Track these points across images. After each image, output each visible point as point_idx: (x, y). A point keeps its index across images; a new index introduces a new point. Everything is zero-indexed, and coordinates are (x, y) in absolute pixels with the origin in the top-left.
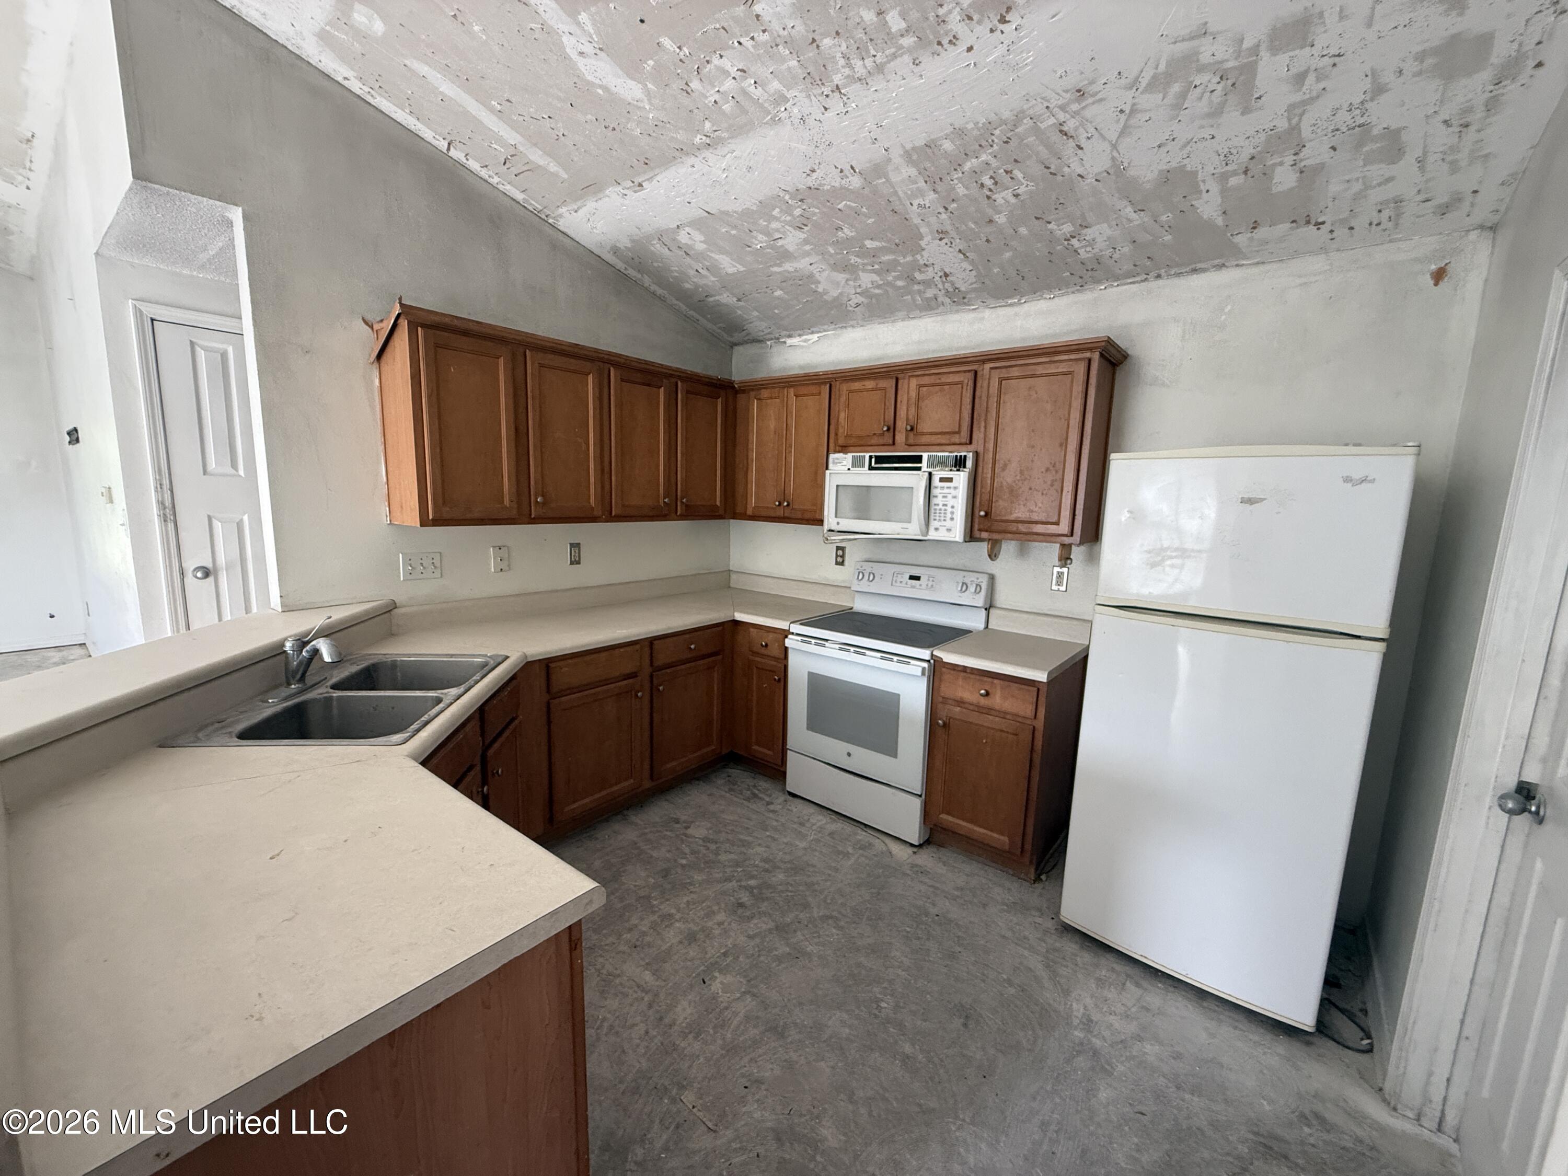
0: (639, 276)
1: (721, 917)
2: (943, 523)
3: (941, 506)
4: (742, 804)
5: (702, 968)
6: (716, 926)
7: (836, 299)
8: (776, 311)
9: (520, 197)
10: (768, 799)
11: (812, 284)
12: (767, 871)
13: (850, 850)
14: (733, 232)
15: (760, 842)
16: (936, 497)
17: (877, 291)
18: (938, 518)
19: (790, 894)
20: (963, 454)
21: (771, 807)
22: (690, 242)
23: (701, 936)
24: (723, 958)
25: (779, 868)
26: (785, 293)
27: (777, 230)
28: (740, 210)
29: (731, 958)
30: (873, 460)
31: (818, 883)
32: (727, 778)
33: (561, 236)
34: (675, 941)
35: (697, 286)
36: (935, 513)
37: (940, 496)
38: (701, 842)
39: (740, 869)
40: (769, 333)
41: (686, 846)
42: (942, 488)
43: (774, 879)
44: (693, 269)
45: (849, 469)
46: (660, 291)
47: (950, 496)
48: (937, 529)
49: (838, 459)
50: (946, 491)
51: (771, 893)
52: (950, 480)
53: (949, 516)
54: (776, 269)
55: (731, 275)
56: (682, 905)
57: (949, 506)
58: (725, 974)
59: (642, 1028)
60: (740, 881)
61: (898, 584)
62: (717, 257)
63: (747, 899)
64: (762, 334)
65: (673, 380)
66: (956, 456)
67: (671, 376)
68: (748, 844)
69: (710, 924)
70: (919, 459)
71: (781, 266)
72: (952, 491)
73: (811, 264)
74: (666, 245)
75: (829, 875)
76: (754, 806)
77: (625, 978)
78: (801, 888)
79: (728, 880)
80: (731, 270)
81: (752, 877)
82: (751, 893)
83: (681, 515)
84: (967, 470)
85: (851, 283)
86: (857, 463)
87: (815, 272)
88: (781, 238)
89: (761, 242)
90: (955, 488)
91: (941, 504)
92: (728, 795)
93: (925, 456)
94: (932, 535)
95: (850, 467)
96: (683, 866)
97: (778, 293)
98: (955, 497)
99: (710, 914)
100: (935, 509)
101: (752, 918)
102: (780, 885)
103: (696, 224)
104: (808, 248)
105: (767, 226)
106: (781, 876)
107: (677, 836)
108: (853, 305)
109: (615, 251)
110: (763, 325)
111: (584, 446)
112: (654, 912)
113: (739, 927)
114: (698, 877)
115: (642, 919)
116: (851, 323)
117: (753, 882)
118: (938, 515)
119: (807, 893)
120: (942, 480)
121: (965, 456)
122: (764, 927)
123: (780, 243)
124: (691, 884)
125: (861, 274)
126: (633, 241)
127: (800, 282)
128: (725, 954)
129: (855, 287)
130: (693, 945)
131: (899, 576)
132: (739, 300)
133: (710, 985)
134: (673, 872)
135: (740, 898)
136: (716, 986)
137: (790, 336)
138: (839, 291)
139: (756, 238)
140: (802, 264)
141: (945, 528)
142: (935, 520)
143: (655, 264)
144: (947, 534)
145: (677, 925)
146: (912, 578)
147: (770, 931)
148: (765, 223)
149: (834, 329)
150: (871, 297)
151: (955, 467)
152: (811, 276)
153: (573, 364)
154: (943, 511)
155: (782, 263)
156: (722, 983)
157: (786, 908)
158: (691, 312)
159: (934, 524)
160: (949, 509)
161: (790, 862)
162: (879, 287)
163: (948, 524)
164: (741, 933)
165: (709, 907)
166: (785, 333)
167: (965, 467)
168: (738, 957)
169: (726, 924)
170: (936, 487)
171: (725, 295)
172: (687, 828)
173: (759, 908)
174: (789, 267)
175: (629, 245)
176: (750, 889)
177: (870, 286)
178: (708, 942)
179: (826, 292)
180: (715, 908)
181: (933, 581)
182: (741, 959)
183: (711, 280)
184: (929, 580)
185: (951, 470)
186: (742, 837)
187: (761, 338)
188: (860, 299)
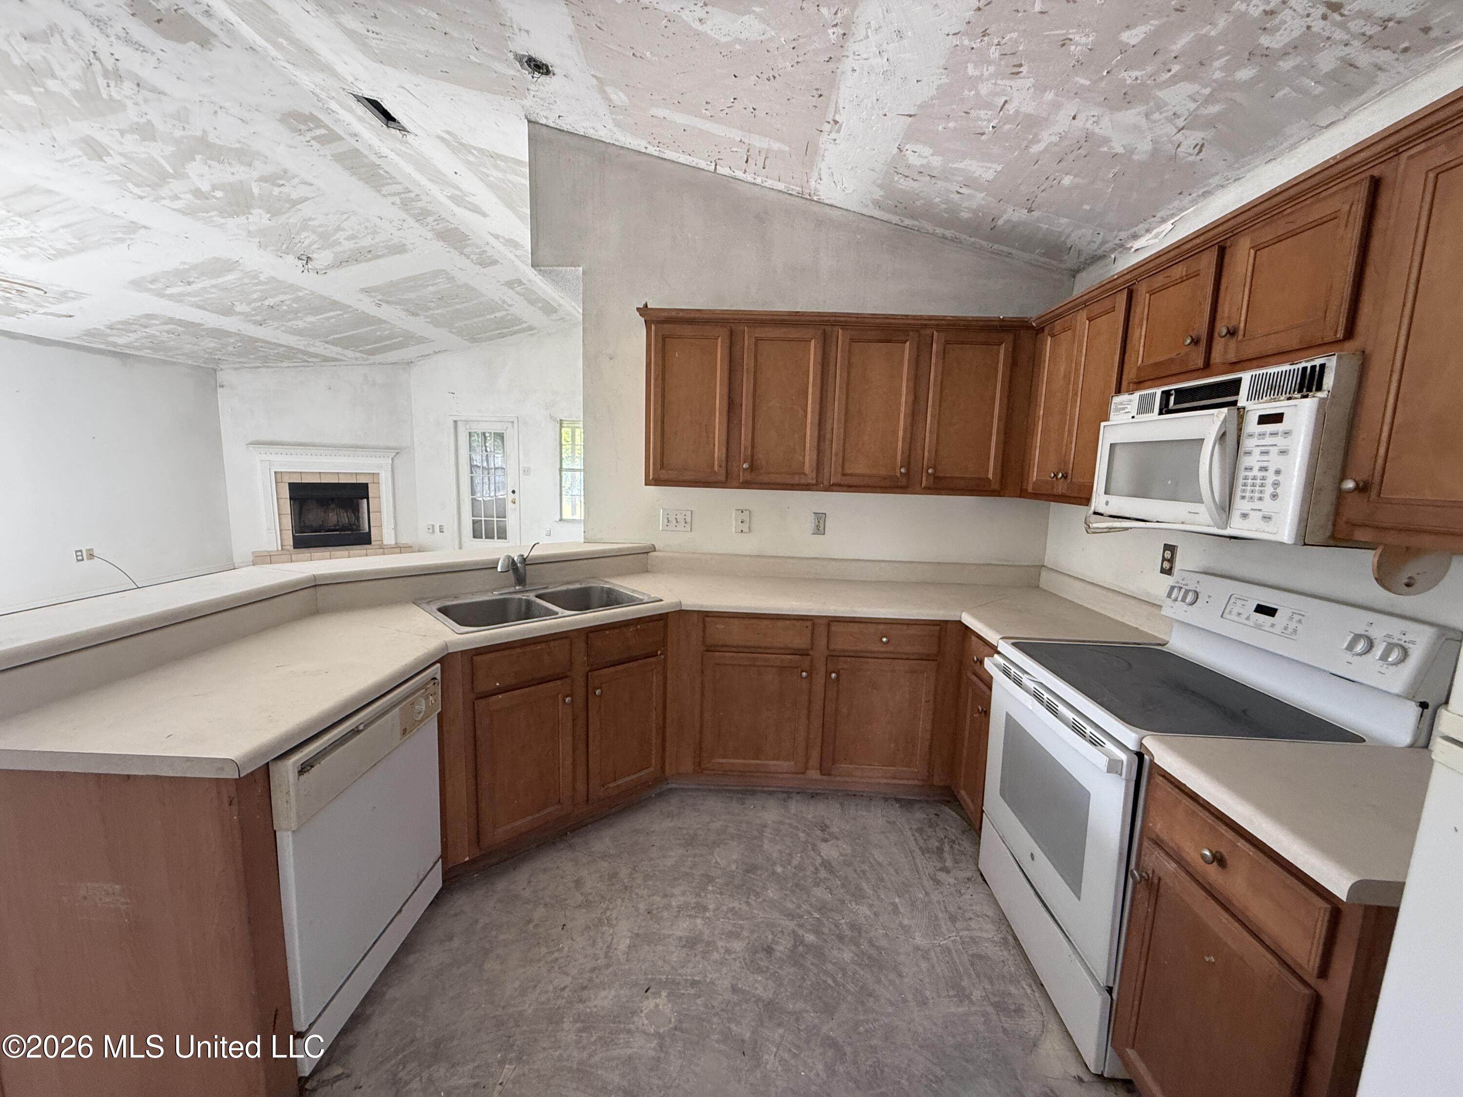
0: (916, 223)
1: (738, 946)
2: (1257, 505)
3: (1255, 472)
4: (912, 852)
5: (664, 977)
6: (722, 951)
7: (1155, 152)
8: (1087, 207)
9: (781, 186)
10: (949, 863)
11: (1101, 146)
12: (841, 938)
13: (977, 994)
14: (951, 125)
15: (876, 902)
16: (1249, 453)
17: (1214, 109)
18: (1248, 495)
19: (830, 981)
20: (1317, 362)
21: (941, 876)
22: (924, 161)
23: (700, 948)
24: (688, 984)
25: (857, 945)
26: (1076, 176)
27: (995, 94)
28: (935, 93)
29: (692, 991)
30: (1172, 399)
31: (877, 998)
32: (932, 816)
33: (828, 210)
34: (679, 933)
35: (975, 212)
36: (1245, 485)
37: (1257, 451)
38: (819, 861)
39: (816, 915)
40: (1103, 243)
41: (801, 857)
42: (1262, 435)
43: (835, 952)
44: (953, 192)
45: (1133, 417)
46: (949, 233)
47: (1274, 451)
48: (1245, 516)
49: (1121, 404)
50: (1268, 441)
51: (813, 964)
52: (1277, 418)
53: (1269, 490)
54: (1035, 149)
55: (993, 181)
56: (725, 908)
57: (1272, 470)
58: (669, 1001)
59: (567, 980)
60: (801, 926)
61: (1233, 617)
62: (961, 165)
63: (782, 948)
64: (1096, 246)
65: (928, 332)
66: (1305, 369)
67: (925, 326)
68: (858, 895)
69: (720, 944)
70: (1234, 387)
71: (1039, 141)
72: (1279, 440)
73: (1074, 118)
74: (907, 177)
75: (905, 1001)
76: (920, 860)
77: (611, 931)
78: (850, 987)
79: (791, 916)
80: (990, 175)
81: (817, 932)
82: (795, 947)
83: (924, 488)
84: (1320, 395)
85: (1156, 116)
86: (1144, 407)
87: (1089, 125)
88: (1006, 102)
89: (989, 121)
90: (1287, 433)
91: (1256, 468)
92: (909, 833)
93: (1246, 377)
94: (1237, 527)
95: (1135, 414)
96: (774, 873)
97: (1067, 181)
98: (1283, 452)
99: (733, 935)
100: (1246, 478)
101: (762, 971)
102: (834, 964)
103: (911, 136)
104: (1049, 96)
105: (977, 94)
106: (847, 956)
107: (806, 842)
108: (1191, 151)
109: (878, 204)
110: (1087, 232)
111: (801, 413)
112: (698, 895)
113: (739, 970)
114: (771, 893)
115: (684, 893)
116: (1215, 181)
117: (810, 938)
118: (1249, 488)
119: (849, 998)
120: (1264, 419)
121: (1323, 366)
122: (760, 991)
123: (1011, 108)
124: (757, 895)
125: (1160, 94)
126: (880, 186)
127: (1082, 152)
128: (694, 983)
129: (1169, 120)
130: (685, 950)
131: (1239, 602)
132: (1030, 211)
133: (647, 998)
134: (759, 872)
135: (777, 943)
136: (649, 1004)
137: (1135, 237)
138: (1149, 138)
139: (979, 118)
140: (1062, 122)
141: (1260, 514)
142: (1243, 497)
143: (918, 203)
144: (1263, 525)
145: (699, 921)
146: (1261, 609)
147: (758, 999)
148: (973, 93)
149: (1194, 202)
150: (1211, 123)
151: (1300, 391)
152: (1088, 136)
153: (794, 333)
154: (1258, 482)
155: (1036, 135)
156: (657, 1005)
157: (805, 992)
158: (996, 246)
159: (1241, 505)
160: (1271, 477)
161: (879, 949)
162: (1209, 100)
163: (1268, 505)
164: (733, 977)
165: (742, 928)
166: (1123, 235)
167: (1319, 388)
168: (699, 997)
169: (733, 956)
170: (1251, 436)
171: (1010, 210)
172: (825, 840)
173: (780, 968)
174: (1047, 137)
175: (882, 193)
176: (798, 940)
177: (1193, 106)
178: (698, 958)
179: (1130, 151)
180: (745, 933)
181: (1300, 621)
182: (699, 1001)
183: (979, 199)
184: (1291, 618)
185: (1289, 399)
186: (864, 885)
187: (1100, 252)
188: (1194, 137)
